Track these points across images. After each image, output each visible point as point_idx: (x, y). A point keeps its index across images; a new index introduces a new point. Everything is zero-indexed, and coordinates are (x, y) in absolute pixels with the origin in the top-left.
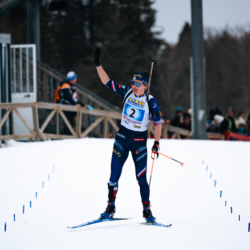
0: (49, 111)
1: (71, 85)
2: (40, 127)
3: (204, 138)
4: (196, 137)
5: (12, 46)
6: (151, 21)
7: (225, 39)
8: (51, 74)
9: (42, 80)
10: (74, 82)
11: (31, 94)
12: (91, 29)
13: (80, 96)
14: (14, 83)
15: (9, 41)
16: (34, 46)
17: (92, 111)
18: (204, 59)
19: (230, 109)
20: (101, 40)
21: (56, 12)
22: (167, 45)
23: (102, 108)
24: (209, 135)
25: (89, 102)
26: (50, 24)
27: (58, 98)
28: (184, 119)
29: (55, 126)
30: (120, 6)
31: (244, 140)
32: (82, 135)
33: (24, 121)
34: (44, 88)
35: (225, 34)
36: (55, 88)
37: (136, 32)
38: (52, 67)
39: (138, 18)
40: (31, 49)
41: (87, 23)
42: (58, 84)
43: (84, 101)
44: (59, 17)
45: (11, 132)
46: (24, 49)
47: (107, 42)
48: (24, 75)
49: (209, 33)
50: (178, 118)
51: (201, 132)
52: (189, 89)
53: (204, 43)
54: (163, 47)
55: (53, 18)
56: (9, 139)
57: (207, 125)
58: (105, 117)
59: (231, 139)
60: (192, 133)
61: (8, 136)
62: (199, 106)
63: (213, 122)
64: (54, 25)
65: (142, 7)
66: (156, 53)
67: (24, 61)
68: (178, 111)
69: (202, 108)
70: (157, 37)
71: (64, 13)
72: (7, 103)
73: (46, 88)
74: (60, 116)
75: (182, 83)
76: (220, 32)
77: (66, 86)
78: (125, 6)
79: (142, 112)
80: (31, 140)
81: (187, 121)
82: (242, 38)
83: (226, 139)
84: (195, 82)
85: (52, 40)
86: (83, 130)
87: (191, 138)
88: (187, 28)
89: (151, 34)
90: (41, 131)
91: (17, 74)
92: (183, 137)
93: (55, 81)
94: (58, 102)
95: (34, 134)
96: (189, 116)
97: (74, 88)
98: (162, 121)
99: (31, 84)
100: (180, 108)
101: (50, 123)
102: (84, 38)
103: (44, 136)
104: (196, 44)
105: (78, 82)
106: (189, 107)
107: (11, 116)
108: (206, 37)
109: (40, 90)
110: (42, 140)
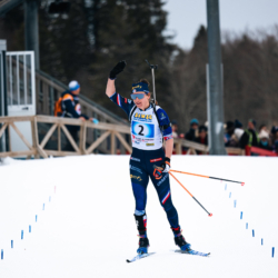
0: (50, 125)
1: (74, 96)
2: (40, 143)
3: (223, 153)
4: (214, 152)
5: (8, 54)
6: (162, 24)
7: (245, 44)
8: (52, 83)
9: (41, 91)
10: (77, 92)
11: (29, 106)
12: (96, 34)
13: (84, 108)
14: (11, 95)
15: (4, 48)
16: (32, 53)
17: (97, 125)
18: (222, 66)
19: (250, 121)
20: (107, 46)
21: (56, 15)
22: (180, 51)
23: (108, 122)
24: (228, 150)
25: (94, 114)
26: (50, 28)
27: (59, 110)
28: (200, 132)
29: (57, 141)
30: (127, 8)
31: (267, 155)
32: (86, 152)
33: (22, 137)
34: (44, 100)
35: (245, 38)
36: (56, 99)
37: (146, 36)
38: (53, 76)
39: (148, 21)
40: (29, 57)
41: (91, 27)
42: (59, 95)
43: (89, 114)
44: (60, 20)
45: (8, 149)
46: (21, 57)
47: (113, 48)
48: (22, 85)
49: (227, 36)
50: (192, 131)
51: (218, 147)
52: (205, 99)
53: (222, 48)
54: (176, 53)
55: (54, 21)
56: (5, 156)
57: (226, 139)
58: (112, 132)
59: (253, 154)
60: (208, 148)
61: (4, 153)
62: (216, 118)
63: (233, 137)
64: (54, 30)
65: (152, 9)
66: (168, 60)
67: (21, 70)
68: (193, 124)
69: (220, 120)
70: (169, 41)
71: (65, 16)
72: (3, 116)
73: (46, 99)
74: (62, 130)
75: (198, 93)
76: (240, 36)
77: (69, 97)
78: (134, 7)
79: (152, 127)
80: (30, 158)
81: (203, 135)
82: (264, 42)
83: (247, 154)
84: (211, 91)
85: (52, 46)
86: (88, 145)
87: (208, 154)
88: (202, 31)
89: (162, 39)
90: (41, 147)
91: (14, 84)
92: (199, 153)
93: (56, 91)
94: (59, 115)
95: (33, 151)
96: (206, 129)
97: (77, 99)
98: (174, 134)
99: (30, 95)
100: (195, 120)
101: (50, 138)
102: (88, 43)
103: (44, 152)
104: (213, 49)
105: (81, 92)
106: (206, 120)
107: (7, 131)
108: (223, 41)
109: (40, 102)
110: (42, 158)
